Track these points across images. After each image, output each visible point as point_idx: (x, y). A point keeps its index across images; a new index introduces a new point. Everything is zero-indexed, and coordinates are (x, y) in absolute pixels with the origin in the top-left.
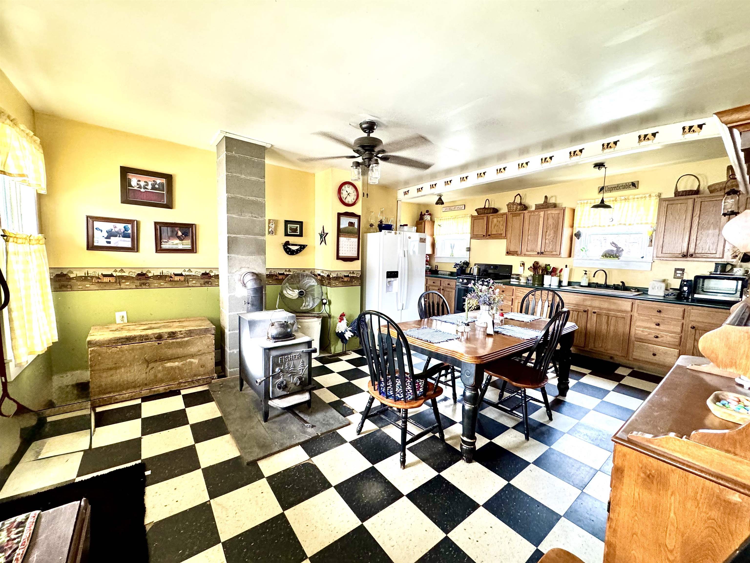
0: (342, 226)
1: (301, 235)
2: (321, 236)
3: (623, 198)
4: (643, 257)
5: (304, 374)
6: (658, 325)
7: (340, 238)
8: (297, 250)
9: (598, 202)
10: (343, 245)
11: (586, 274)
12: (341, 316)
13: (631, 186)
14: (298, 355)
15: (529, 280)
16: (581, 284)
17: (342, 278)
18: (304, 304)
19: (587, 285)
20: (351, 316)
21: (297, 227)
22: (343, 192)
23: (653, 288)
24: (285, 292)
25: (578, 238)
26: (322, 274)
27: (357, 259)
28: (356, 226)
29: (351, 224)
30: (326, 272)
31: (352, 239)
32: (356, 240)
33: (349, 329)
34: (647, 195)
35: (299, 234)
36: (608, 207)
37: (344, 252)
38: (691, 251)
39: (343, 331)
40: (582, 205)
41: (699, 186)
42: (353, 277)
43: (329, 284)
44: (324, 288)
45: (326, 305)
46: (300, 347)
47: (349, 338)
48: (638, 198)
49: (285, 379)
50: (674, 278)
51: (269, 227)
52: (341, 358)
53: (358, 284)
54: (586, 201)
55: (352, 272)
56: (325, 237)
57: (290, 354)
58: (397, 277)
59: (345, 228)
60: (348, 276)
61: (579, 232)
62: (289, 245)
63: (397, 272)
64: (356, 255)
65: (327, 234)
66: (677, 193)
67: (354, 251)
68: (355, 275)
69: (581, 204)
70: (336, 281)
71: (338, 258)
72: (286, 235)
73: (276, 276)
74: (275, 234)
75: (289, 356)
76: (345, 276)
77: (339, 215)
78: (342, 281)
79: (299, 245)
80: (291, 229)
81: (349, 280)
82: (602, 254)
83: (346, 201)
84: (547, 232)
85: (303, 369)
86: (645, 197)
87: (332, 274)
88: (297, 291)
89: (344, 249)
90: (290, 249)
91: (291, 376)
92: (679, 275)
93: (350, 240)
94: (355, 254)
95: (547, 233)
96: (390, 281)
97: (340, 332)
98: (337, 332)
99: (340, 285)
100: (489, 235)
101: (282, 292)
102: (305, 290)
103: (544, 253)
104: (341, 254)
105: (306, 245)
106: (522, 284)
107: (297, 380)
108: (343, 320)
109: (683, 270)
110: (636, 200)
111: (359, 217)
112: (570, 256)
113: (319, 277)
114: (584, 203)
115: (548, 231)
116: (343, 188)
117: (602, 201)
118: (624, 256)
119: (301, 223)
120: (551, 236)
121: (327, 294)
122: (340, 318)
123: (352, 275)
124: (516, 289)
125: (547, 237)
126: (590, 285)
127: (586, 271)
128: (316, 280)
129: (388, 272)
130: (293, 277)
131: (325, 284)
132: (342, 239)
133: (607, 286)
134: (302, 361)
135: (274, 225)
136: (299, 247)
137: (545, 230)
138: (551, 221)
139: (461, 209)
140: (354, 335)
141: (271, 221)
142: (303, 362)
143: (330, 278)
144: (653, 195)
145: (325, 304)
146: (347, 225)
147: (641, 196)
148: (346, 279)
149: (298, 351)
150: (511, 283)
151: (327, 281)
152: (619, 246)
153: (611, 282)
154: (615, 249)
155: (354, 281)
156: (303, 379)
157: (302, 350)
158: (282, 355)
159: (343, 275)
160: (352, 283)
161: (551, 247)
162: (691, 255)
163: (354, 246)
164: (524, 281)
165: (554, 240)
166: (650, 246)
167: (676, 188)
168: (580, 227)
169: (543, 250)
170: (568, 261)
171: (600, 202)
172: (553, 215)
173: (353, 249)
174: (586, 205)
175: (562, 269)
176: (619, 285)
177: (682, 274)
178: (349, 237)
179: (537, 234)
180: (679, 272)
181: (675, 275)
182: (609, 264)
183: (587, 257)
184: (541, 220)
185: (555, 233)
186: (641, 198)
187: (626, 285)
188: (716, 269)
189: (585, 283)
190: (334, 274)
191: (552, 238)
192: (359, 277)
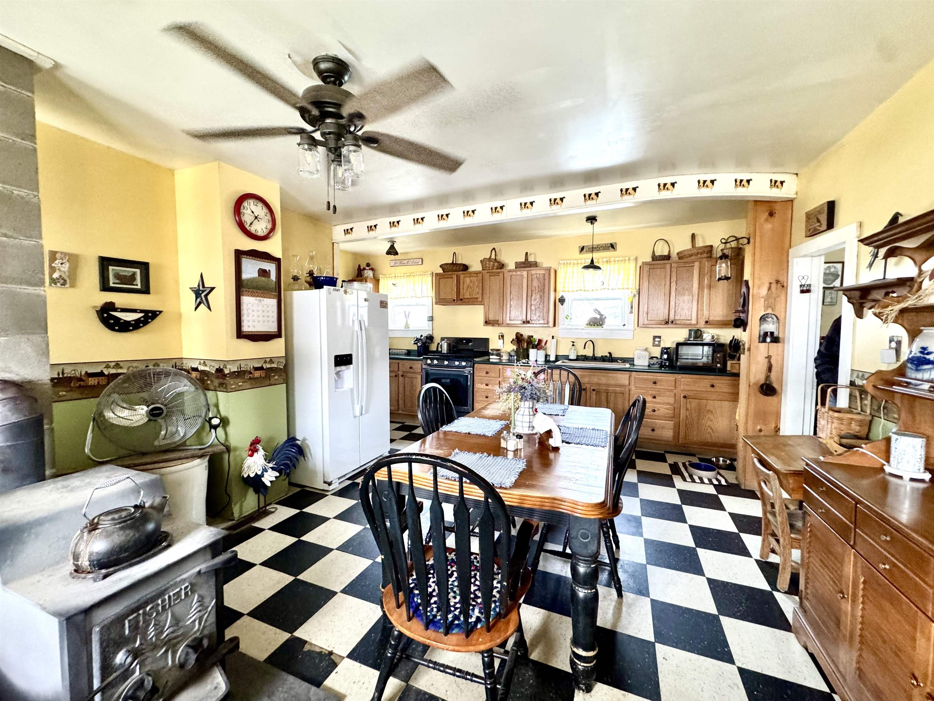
0: (245, 276)
1: (146, 290)
2: (197, 293)
3: (605, 260)
4: (624, 325)
5: (204, 627)
6: (655, 397)
7: (242, 297)
8: (138, 321)
9: (588, 262)
10: (250, 311)
11: (573, 345)
12: (251, 445)
13: (610, 248)
14: (186, 588)
15: (511, 356)
16: (570, 358)
17: (251, 373)
18: (163, 433)
19: (575, 358)
20: (270, 440)
21: (134, 274)
22: (245, 211)
23: (639, 358)
24: (109, 414)
25: (562, 304)
26: (201, 368)
27: (278, 335)
28: (273, 276)
29: (263, 273)
30: (213, 364)
31: (265, 299)
32: (274, 302)
33: (271, 465)
34: (627, 258)
35: (139, 287)
36: (598, 268)
37: (250, 324)
38: (672, 317)
39: (259, 473)
40: (566, 266)
41: (669, 251)
42: (271, 368)
43: (223, 387)
44: (210, 394)
45: (218, 429)
46: (189, 564)
47: (271, 482)
48: (618, 261)
49: (147, 669)
50: (653, 346)
51: (53, 270)
52: (257, 525)
53: (282, 381)
54: (568, 262)
55: (268, 360)
56: (206, 296)
57: (161, 594)
58: (352, 364)
59: (252, 280)
60: (261, 368)
61: (562, 297)
62: (116, 310)
63: (350, 356)
64: (276, 330)
65: (212, 289)
66: (655, 258)
67: (271, 323)
68: (276, 366)
69: (565, 264)
70: (238, 380)
71: (240, 334)
72: (105, 287)
73: (80, 379)
74: (73, 286)
75: (160, 602)
76: (256, 369)
77: (239, 255)
78: (250, 378)
79: (142, 311)
80: (117, 276)
81: (263, 375)
82: (586, 322)
83: (252, 229)
84: (532, 296)
85: (200, 619)
86: (625, 260)
87: (228, 367)
88: (143, 410)
89: (250, 318)
90: (117, 319)
91: (166, 652)
92: (657, 343)
93: (262, 303)
94: (272, 328)
95: (533, 298)
96: (339, 372)
97: (252, 475)
98: (245, 476)
99: (247, 385)
100: (461, 300)
101: (101, 415)
102: (166, 405)
103: (531, 322)
104: (247, 327)
105: (161, 312)
106: (504, 361)
107: (187, 654)
108: (257, 450)
109: (660, 337)
110: (617, 262)
111: (277, 261)
112: (554, 325)
113: (194, 374)
114: (567, 263)
115: (534, 295)
116: (245, 204)
117: (592, 261)
118: (608, 323)
119: (144, 267)
120: (538, 300)
121: (217, 406)
122: (250, 450)
123: (269, 366)
124: (503, 368)
125: (533, 303)
126: (579, 358)
127: (573, 342)
128: (190, 380)
129: (336, 357)
130: (128, 378)
131: (212, 387)
132: (246, 300)
133: (594, 359)
134: (200, 596)
135: (67, 266)
136: (142, 315)
137: (530, 294)
138: (535, 283)
139: (417, 264)
140: (281, 474)
141: (58, 256)
142: (201, 600)
143: (225, 376)
144: (632, 258)
145: (215, 427)
146: (256, 275)
147: (621, 258)
148: (257, 374)
149: (184, 576)
150: (491, 360)
151: (216, 382)
152: (602, 313)
153: (599, 354)
154: (598, 317)
155: (274, 376)
156: (205, 643)
157: (197, 569)
158: (135, 610)
159: (252, 367)
160: (270, 380)
161: (538, 314)
162: (672, 322)
163: (270, 314)
164: (505, 358)
165: (541, 306)
166: (631, 312)
167: (654, 252)
168: (564, 291)
169: (528, 319)
170: (553, 331)
171: (590, 262)
172: (538, 276)
173: (269, 319)
174: (568, 265)
175: (547, 341)
176: (606, 356)
177: (660, 342)
178: (260, 297)
179: (520, 299)
180: (657, 339)
181: (654, 343)
182: (595, 333)
183: (572, 326)
184: (525, 281)
185: (541, 297)
186: (621, 261)
187: (613, 356)
188: (690, 335)
189: (573, 357)
190: (231, 367)
191: (538, 304)
192: (282, 367)
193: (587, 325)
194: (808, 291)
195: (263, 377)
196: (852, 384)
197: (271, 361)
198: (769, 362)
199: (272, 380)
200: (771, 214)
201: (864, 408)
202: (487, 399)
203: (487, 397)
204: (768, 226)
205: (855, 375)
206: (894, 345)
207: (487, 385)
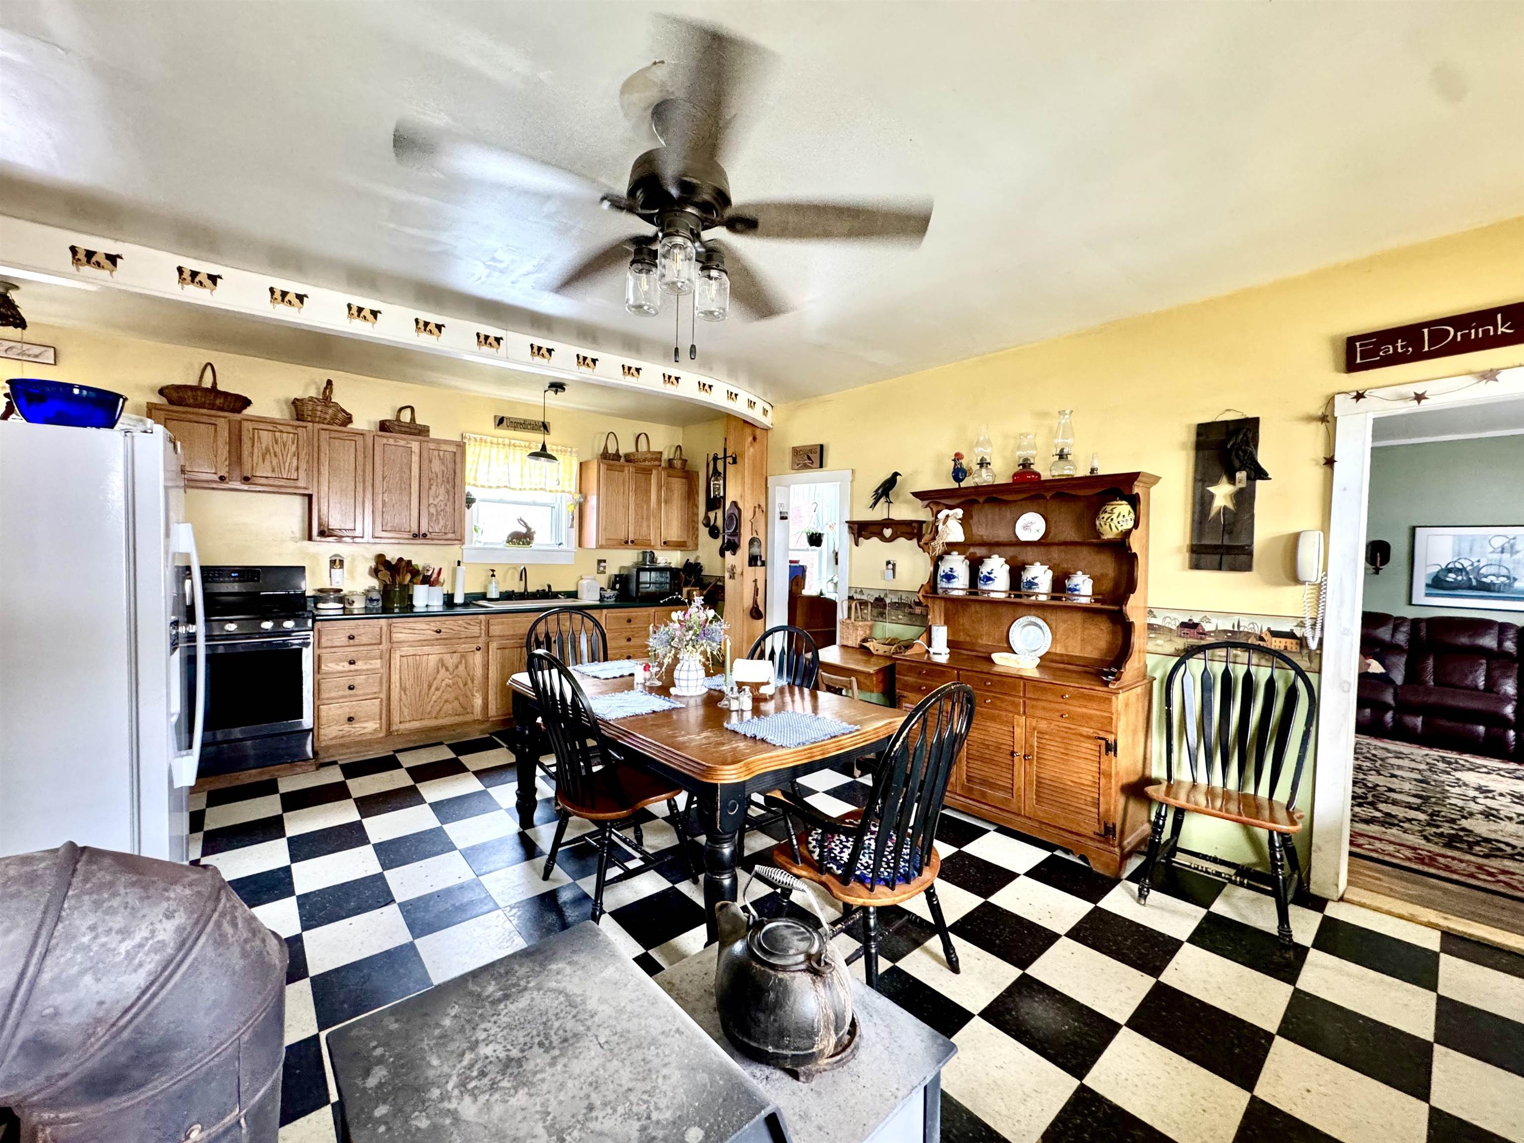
4: (560, 544)
6: (629, 640)
11: (493, 575)
13: (542, 429)
15: (371, 600)
16: (488, 596)
19: (498, 596)
23: (582, 590)
25: (469, 508)
34: (569, 449)
36: (553, 458)
38: (632, 536)
40: (478, 443)
41: (617, 449)
50: (600, 572)
54: (484, 437)
61: (470, 494)
66: (605, 456)
69: (476, 440)
82: (506, 539)
84: (430, 488)
86: (566, 451)
92: (602, 569)
95: (432, 492)
100: (247, 479)
103: (429, 536)
106: (356, 612)
109: (605, 561)
114: (481, 439)
115: (433, 488)
117: (544, 447)
118: (537, 539)
120: (441, 498)
125: (431, 501)
126: (508, 596)
127: (493, 571)
133: (524, 596)
137: (425, 484)
138: (437, 466)
147: (559, 448)
152: (530, 525)
153: (531, 589)
154: (523, 529)
161: (442, 522)
162: (632, 542)
164: (359, 605)
165: (447, 509)
166: (572, 526)
167: (606, 447)
168: (475, 485)
169: (423, 530)
170: (454, 552)
171: (540, 446)
172: (441, 453)
174: (483, 444)
175: (440, 570)
176: (544, 590)
177: (605, 567)
179: (405, 493)
180: (603, 564)
181: (598, 569)
182: (521, 555)
183: (485, 543)
184: (415, 458)
185: (448, 492)
186: (561, 451)
187: (553, 590)
188: (644, 558)
189: (494, 594)
191: (442, 504)
193: (508, 542)
194: (786, 518)
196: (851, 598)
198: (756, 585)
200: (755, 439)
201: (864, 616)
202: (351, 692)
203: (351, 688)
204: (751, 450)
205: (853, 591)
206: (890, 566)
207: (352, 663)
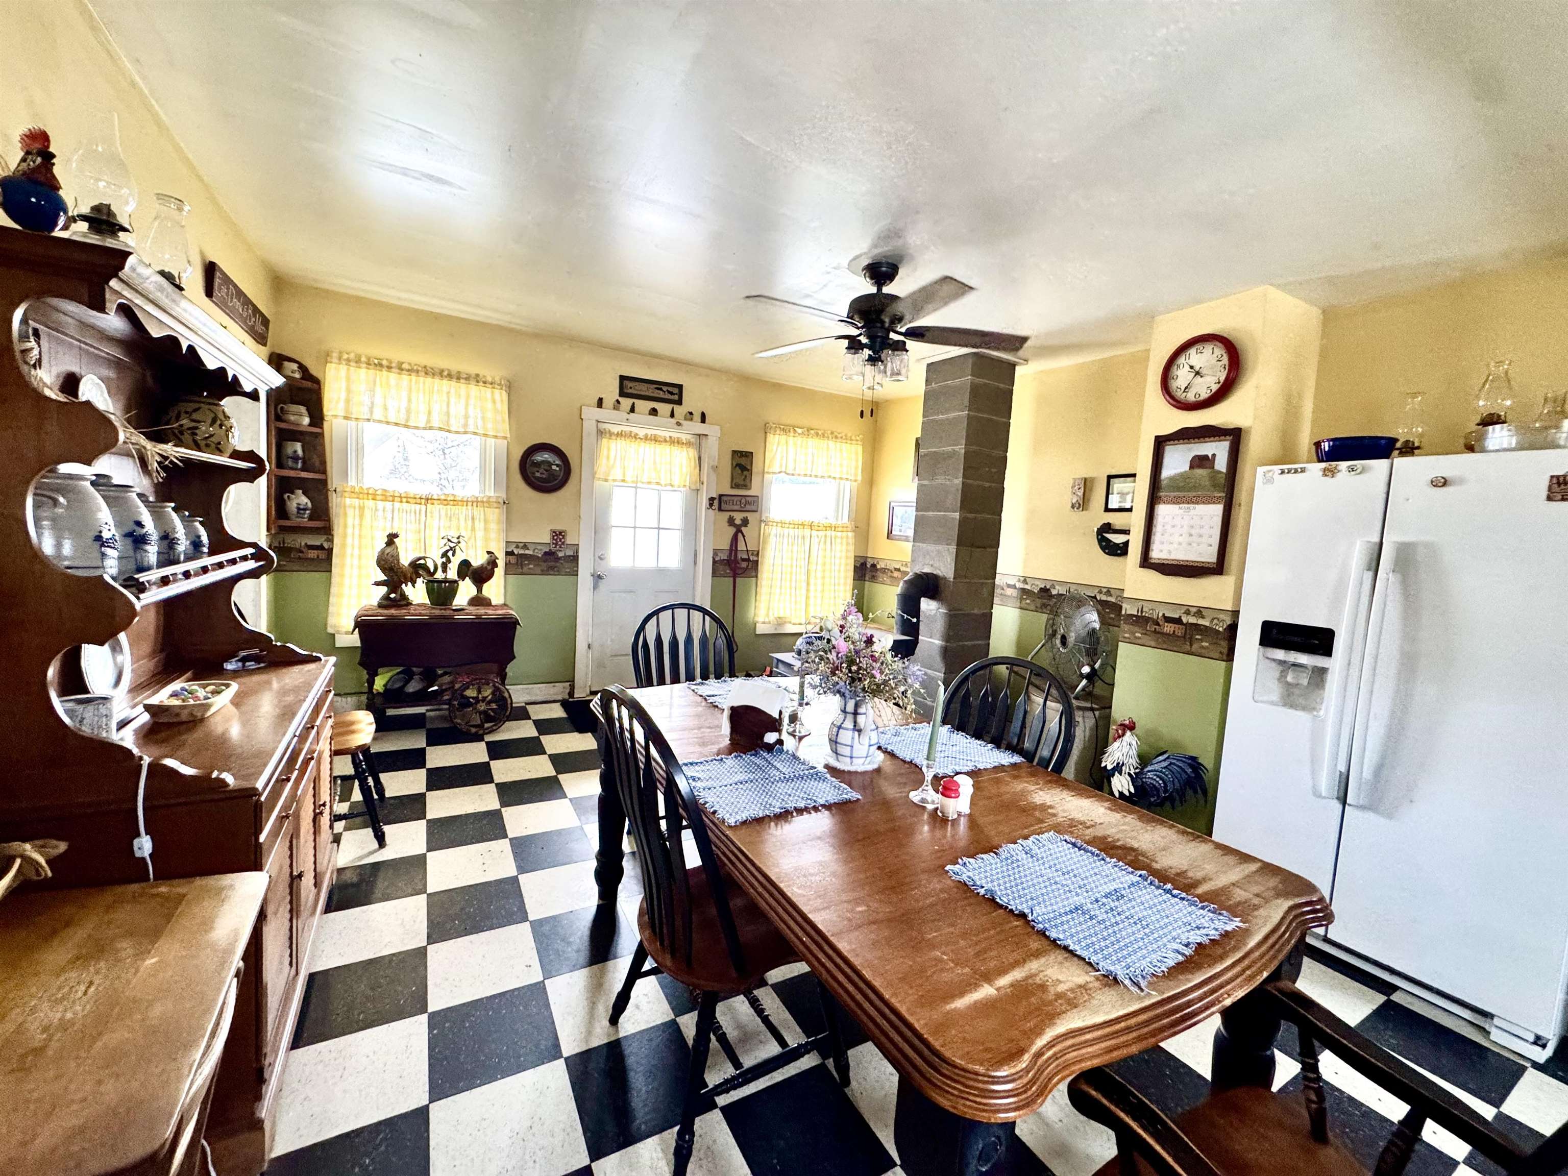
0: (1167, 473)
7: (1157, 506)
8: (1126, 544)
10: (1168, 527)
12: (1120, 725)
17: (1160, 624)
22: (1180, 371)
27: (1218, 568)
28: (1221, 464)
29: (1201, 462)
32: (1218, 510)
37: (1165, 546)
42: (1198, 625)
51: (1074, 495)
55: (1194, 610)
58: (1328, 653)
59: (1180, 476)
60: (1178, 621)
62: (1109, 531)
63: (1328, 633)
64: (1214, 559)
67: (1206, 546)
68: (1207, 624)
70: (1136, 629)
71: (1147, 562)
74: (1084, 510)
76: (1168, 620)
77: (1161, 441)
78: (1155, 632)
80: (1120, 494)
81: (1179, 633)
83: (1189, 396)
87: (1124, 606)
89: (1167, 537)
93: (1192, 512)
94: (1208, 556)
99: (1146, 640)
104: (1158, 554)
111: (1236, 434)
116: (1183, 360)
122: (1117, 731)
123: (1192, 620)
132: (1163, 511)
135: (1082, 490)
141: (1078, 481)
143: (1120, 617)
145: (1088, 678)
146: (1187, 468)
148: (1168, 628)
155: (1202, 640)
159: (1161, 615)
160: (1191, 645)
163: (1205, 531)
173: (1200, 540)
178: (1188, 503)
190: (1128, 607)
192: (1221, 629)
195: (1178, 637)
197: (1200, 612)
199: (1195, 646)
